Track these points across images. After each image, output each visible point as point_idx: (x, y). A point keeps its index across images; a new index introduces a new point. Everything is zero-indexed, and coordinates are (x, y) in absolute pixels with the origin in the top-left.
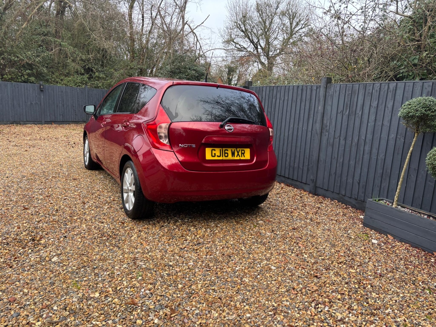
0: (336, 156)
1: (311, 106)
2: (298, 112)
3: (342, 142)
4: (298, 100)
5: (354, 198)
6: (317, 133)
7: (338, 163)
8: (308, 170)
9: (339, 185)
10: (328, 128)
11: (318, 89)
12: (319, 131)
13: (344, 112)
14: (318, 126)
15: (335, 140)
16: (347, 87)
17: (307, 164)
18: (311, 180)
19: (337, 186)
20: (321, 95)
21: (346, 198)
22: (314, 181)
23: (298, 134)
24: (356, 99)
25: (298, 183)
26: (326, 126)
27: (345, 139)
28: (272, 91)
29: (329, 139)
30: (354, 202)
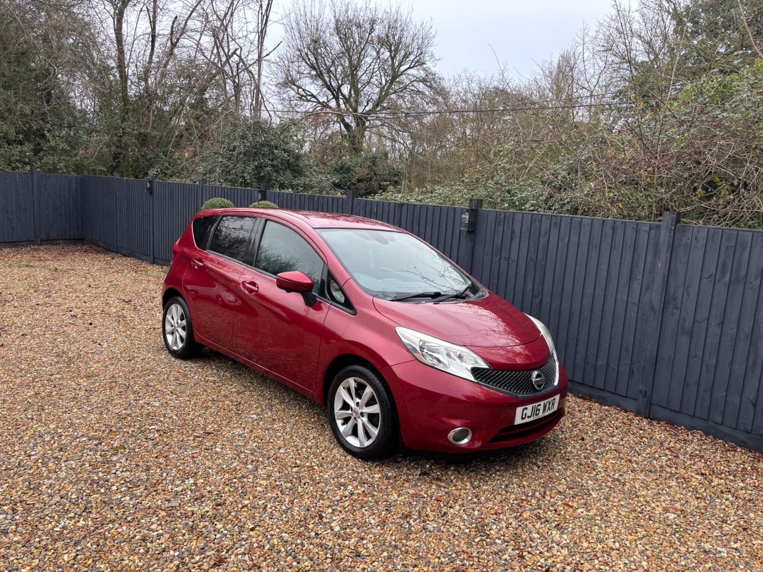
0: (700, 354)
1: (636, 258)
2: (604, 267)
3: (715, 330)
4: (603, 246)
5: (742, 428)
6: (653, 309)
7: (704, 366)
8: (631, 372)
9: (707, 404)
10: (679, 301)
11: (653, 232)
12: (657, 305)
13: (717, 278)
14: (655, 297)
15: (696, 324)
16: (725, 235)
17: (628, 362)
18: (641, 391)
19: (702, 406)
20: (661, 241)
21: (724, 429)
22: (648, 394)
23: (606, 306)
24: (746, 257)
25: (606, 395)
26: (675, 299)
27: (722, 324)
28: (537, 223)
29: (681, 322)
30: (742, 437)
